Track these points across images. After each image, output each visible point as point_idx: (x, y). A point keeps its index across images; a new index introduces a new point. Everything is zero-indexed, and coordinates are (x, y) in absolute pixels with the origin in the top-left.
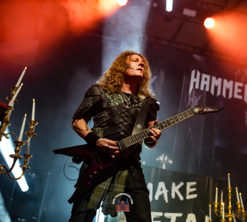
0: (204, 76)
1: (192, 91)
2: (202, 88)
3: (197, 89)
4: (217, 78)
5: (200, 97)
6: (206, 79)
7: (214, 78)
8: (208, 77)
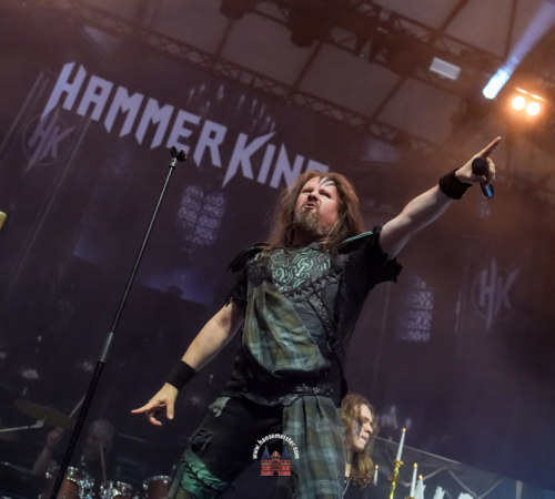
0: (95, 81)
1: (52, 112)
2: (82, 111)
3: (66, 111)
4: (130, 94)
5: (69, 131)
6: (98, 91)
7: (122, 92)
8: (107, 86)
